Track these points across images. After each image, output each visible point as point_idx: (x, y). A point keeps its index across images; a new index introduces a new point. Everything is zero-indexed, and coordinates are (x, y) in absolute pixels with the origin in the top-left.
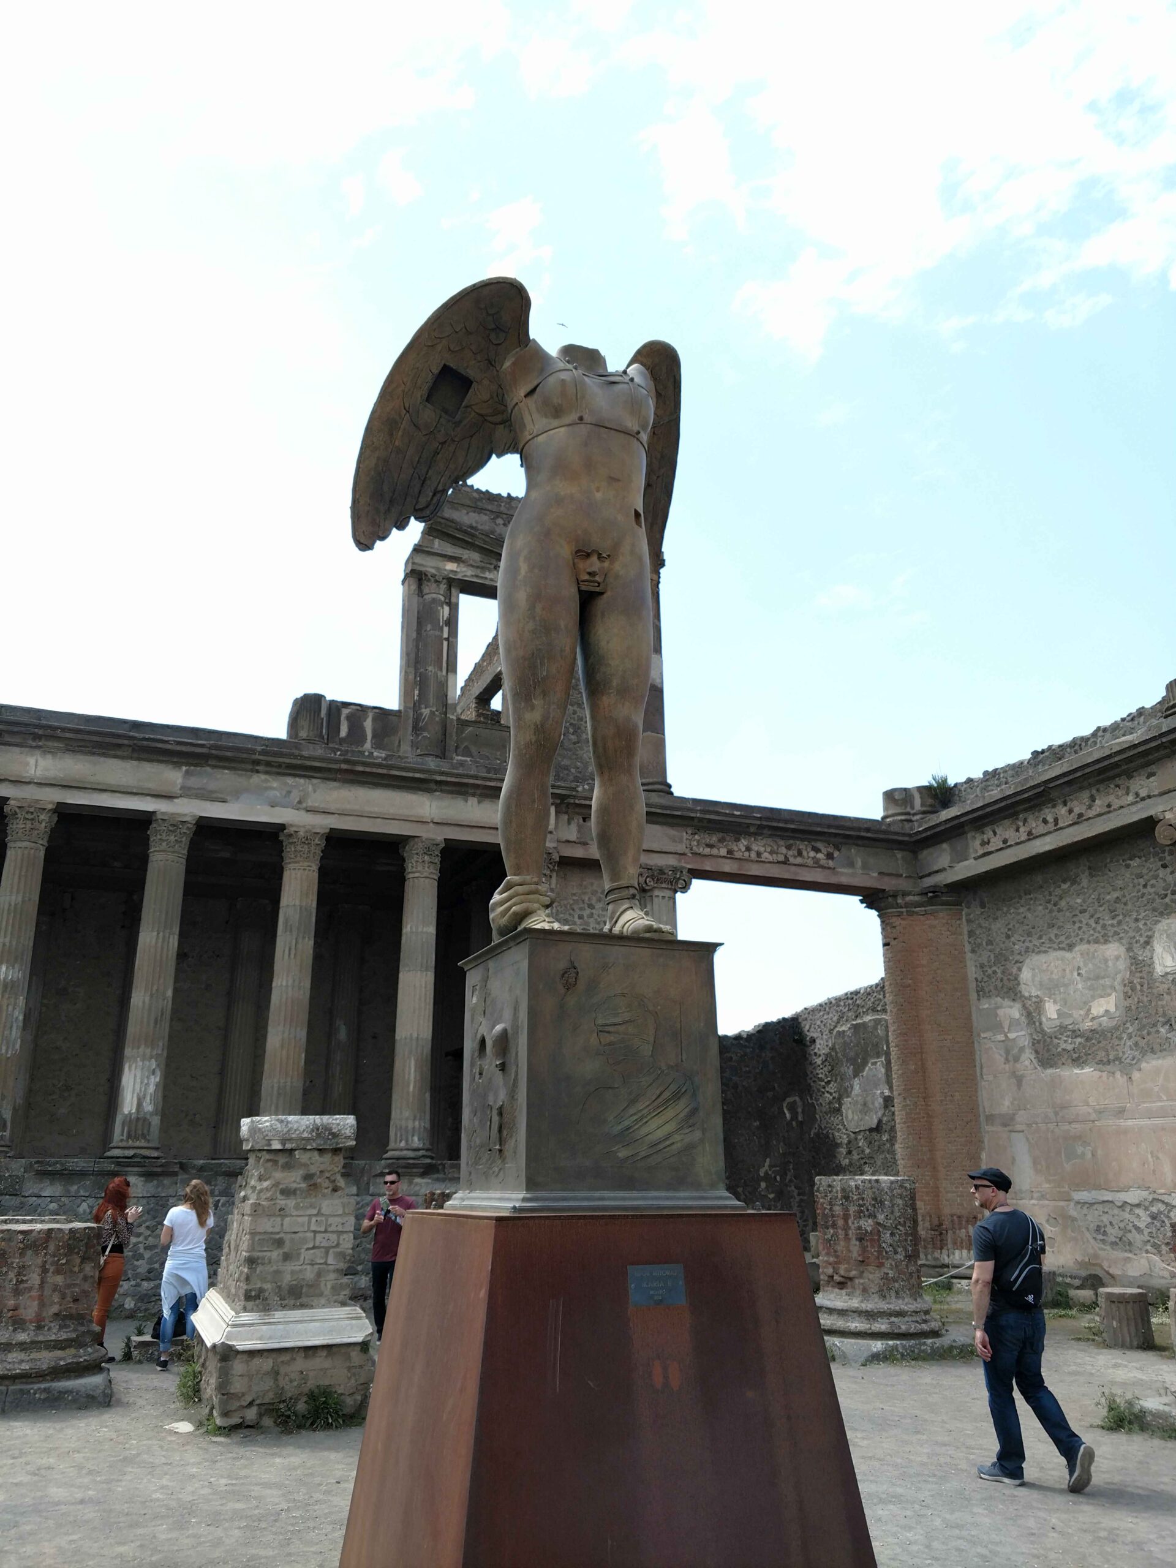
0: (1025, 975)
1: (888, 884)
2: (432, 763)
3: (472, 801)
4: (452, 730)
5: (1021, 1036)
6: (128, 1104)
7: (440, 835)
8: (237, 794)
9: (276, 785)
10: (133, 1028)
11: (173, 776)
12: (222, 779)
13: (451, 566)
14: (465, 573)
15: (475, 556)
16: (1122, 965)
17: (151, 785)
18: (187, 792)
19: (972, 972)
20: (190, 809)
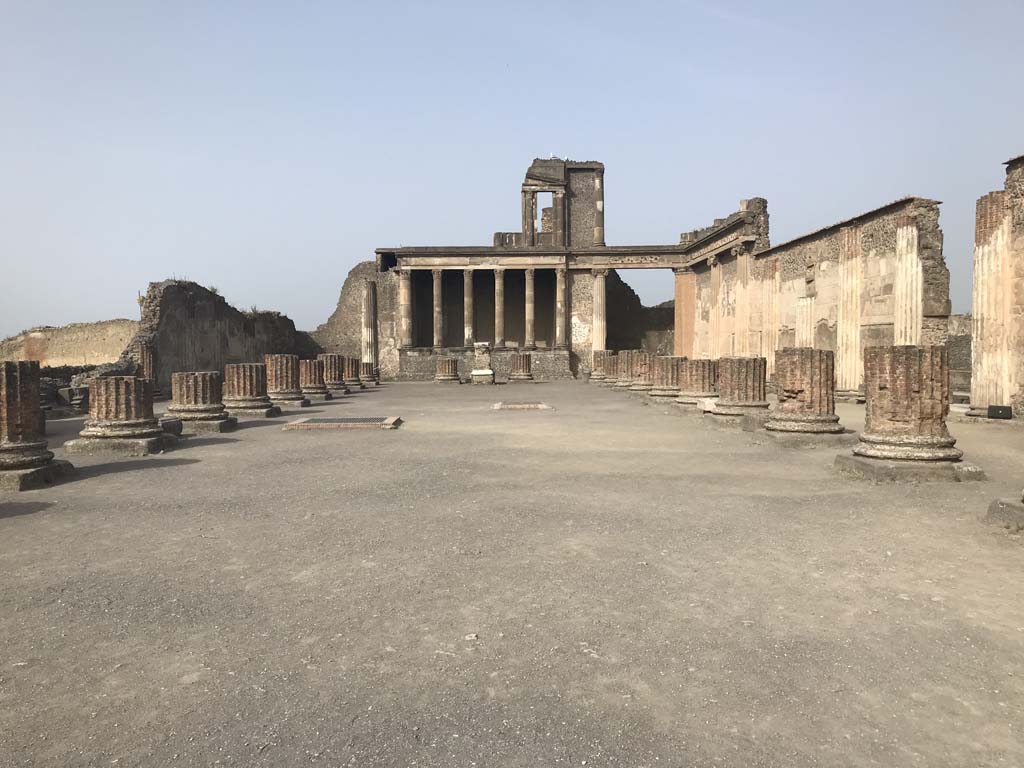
2: (531, 248)
3: (542, 258)
4: (536, 237)
6: (466, 337)
7: (533, 268)
8: (482, 263)
9: (491, 259)
10: (465, 320)
11: (467, 260)
12: (479, 259)
13: (533, 187)
14: (538, 188)
15: (541, 182)
17: (462, 263)
18: (471, 264)
19: (696, 292)
20: (472, 268)
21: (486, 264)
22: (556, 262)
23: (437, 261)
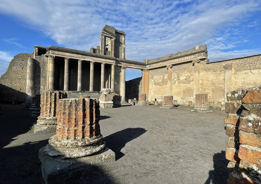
0: (154, 77)
1: (143, 69)
2: (104, 56)
3: (108, 60)
4: (106, 52)
5: (153, 83)
7: (105, 63)
8: (86, 58)
9: (90, 57)
10: (78, 80)
11: (80, 56)
12: (85, 56)
13: (105, 34)
14: (107, 35)
15: (108, 33)
16: (162, 77)
17: (78, 57)
19: (150, 77)
20: (82, 59)
21: (88, 59)
22: (112, 62)
23: (68, 54)
